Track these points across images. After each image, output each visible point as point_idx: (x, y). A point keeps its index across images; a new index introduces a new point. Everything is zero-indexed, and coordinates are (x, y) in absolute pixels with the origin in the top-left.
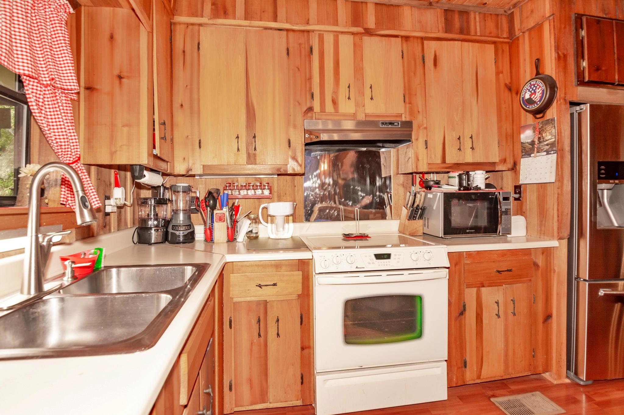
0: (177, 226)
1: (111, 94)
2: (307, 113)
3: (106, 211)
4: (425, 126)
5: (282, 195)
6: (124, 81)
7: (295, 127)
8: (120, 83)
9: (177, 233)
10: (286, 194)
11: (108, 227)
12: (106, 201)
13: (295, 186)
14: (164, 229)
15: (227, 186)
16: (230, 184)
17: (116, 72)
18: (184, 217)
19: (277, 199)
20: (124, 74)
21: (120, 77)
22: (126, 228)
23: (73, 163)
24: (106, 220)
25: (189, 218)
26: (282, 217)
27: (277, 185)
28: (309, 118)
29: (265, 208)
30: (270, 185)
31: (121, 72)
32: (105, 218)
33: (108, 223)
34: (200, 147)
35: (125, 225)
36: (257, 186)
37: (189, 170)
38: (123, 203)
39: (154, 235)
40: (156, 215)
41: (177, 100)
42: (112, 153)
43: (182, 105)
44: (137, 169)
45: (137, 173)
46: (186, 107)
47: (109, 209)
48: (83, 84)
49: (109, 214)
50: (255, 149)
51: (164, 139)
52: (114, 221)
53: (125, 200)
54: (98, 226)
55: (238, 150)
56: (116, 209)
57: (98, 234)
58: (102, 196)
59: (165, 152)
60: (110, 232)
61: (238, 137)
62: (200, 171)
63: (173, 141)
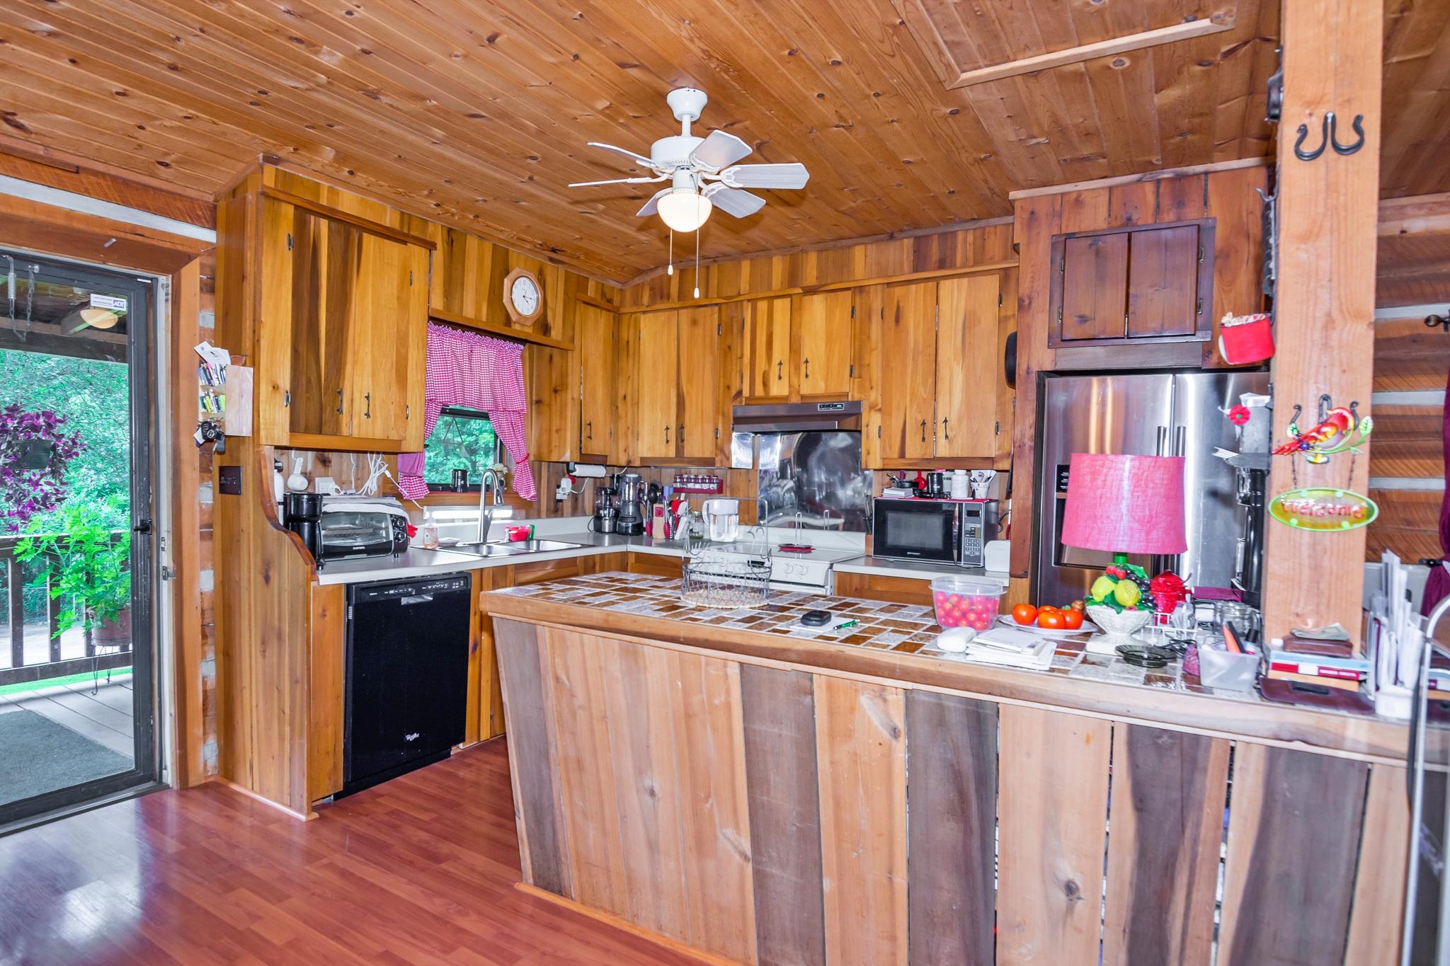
0: (624, 517)
1: (550, 406)
2: (737, 399)
4: (880, 406)
5: (735, 491)
6: (558, 394)
7: (723, 414)
8: (555, 395)
9: (625, 525)
10: (739, 490)
11: (560, 512)
12: (557, 490)
13: (750, 481)
14: (613, 520)
15: (676, 479)
16: (680, 475)
17: (553, 387)
18: (633, 509)
19: (729, 494)
20: (558, 388)
21: (556, 391)
22: (584, 514)
23: (522, 462)
24: (558, 506)
25: (638, 510)
27: (730, 478)
28: (738, 404)
29: (709, 506)
30: (718, 479)
31: (555, 387)
32: (556, 503)
33: (560, 508)
34: (638, 438)
35: (582, 512)
36: (705, 479)
37: (629, 462)
38: (570, 492)
39: (607, 525)
40: (611, 505)
41: (621, 393)
42: (550, 452)
43: (625, 397)
44: (571, 465)
45: (571, 468)
46: (629, 398)
47: (558, 497)
48: (534, 398)
49: (561, 501)
50: (683, 441)
51: (590, 437)
52: (567, 507)
53: (573, 489)
54: (548, 509)
55: (667, 441)
56: (565, 497)
57: (548, 516)
58: (554, 485)
59: (596, 447)
60: (562, 516)
61: (667, 429)
62: (637, 463)
63: (614, 435)
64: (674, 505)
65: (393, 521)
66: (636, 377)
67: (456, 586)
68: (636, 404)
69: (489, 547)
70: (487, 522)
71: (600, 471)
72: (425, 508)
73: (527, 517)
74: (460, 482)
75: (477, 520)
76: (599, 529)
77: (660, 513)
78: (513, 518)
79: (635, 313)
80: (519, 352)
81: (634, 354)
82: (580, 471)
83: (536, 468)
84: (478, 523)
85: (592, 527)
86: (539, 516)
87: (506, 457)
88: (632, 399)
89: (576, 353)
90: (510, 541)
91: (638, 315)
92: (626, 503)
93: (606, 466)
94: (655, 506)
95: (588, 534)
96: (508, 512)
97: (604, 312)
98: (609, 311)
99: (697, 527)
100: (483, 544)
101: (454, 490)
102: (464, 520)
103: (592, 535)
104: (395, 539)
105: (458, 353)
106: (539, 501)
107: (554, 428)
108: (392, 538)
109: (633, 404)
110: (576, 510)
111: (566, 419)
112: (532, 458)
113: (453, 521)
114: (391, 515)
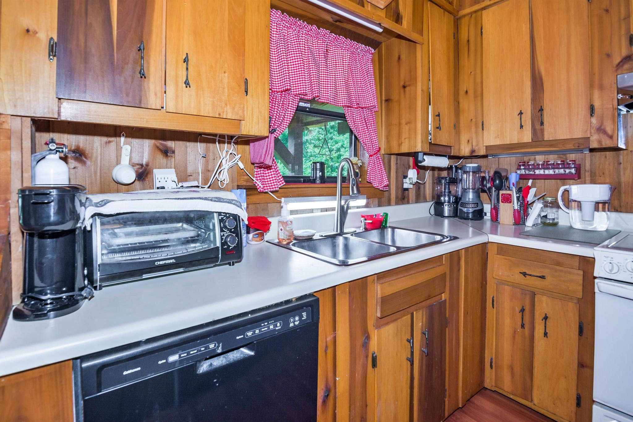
0: (464, 203)
1: (399, 102)
2: (623, 66)
3: (404, 187)
5: (597, 174)
6: (407, 89)
7: (601, 87)
8: (404, 91)
9: (465, 210)
10: (604, 174)
11: (406, 200)
12: (404, 180)
13: (621, 163)
14: (454, 205)
15: (520, 166)
16: (525, 162)
17: (402, 83)
18: (473, 196)
19: (589, 178)
20: (407, 84)
21: (404, 87)
22: (425, 201)
23: (374, 155)
24: (405, 194)
25: (479, 197)
26: (592, 203)
27: (589, 162)
28: (625, 72)
29: (567, 191)
30: (577, 163)
31: (405, 83)
32: (403, 192)
33: (406, 196)
34: (483, 129)
35: (424, 199)
36: (558, 164)
37: (473, 151)
38: (415, 181)
39: (447, 210)
40: (450, 192)
41: (463, 88)
42: (400, 145)
43: (467, 92)
44: (420, 155)
45: (420, 158)
46: (471, 92)
47: (406, 186)
48: (384, 98)
49: (407, 189)
50: (542, 124)
51: (439, 128)
52: (412, 195)
53: (417, 179)
54: (397, 198)
55: (522, 127)
56: (411, 186)
57: (397, 203)
58: (401, 176)
59: (444, 139)
60: (408, 203)
61: (521, 113)
62: (483, 152)
63: (456, 127)
64: (523, 192)
65: (221, 221)
66: (478, 71)
67: (295, 322)
68: (479, 96)
69: (346, 239)
70: (343, 213)
71: (443, 162)
72: (283, 200)
73: (380, 205)
74: (319, 174)
75: (333, 209)
76: (439, 213)
77: (508, 199)
78: (367, 206)
79: (476, 12)
80: (370, 56)
81: (476, 50)
82: (429, 161)
83: (386, 161)
84: (335, 212)
85: (432, 212)
86: (389, 204)
87: (360, 152)
88: (475, 91)
89: (425, 47)
90: (366, 230)
91: (479, 13)
92: (465, 191)
93: (451, 157)
94: (501, 192)
95: (430, 217)
96: (362, 202)
97: (446, 13)
98: (450, 12)
99: (551, 214)
100: (340, 235)
101: (314, 181)
102: (322, 210)
103: (433, 218)
104: (223, 244)
105: (314, 50)
106: (389, 191)
107: (403, 121)
108: (218, 244)
109: (476, 97)
110: (419, 198)
111: (416, 111)
112: (382, 152)
113: (312, 211)
114: (220, 214)
